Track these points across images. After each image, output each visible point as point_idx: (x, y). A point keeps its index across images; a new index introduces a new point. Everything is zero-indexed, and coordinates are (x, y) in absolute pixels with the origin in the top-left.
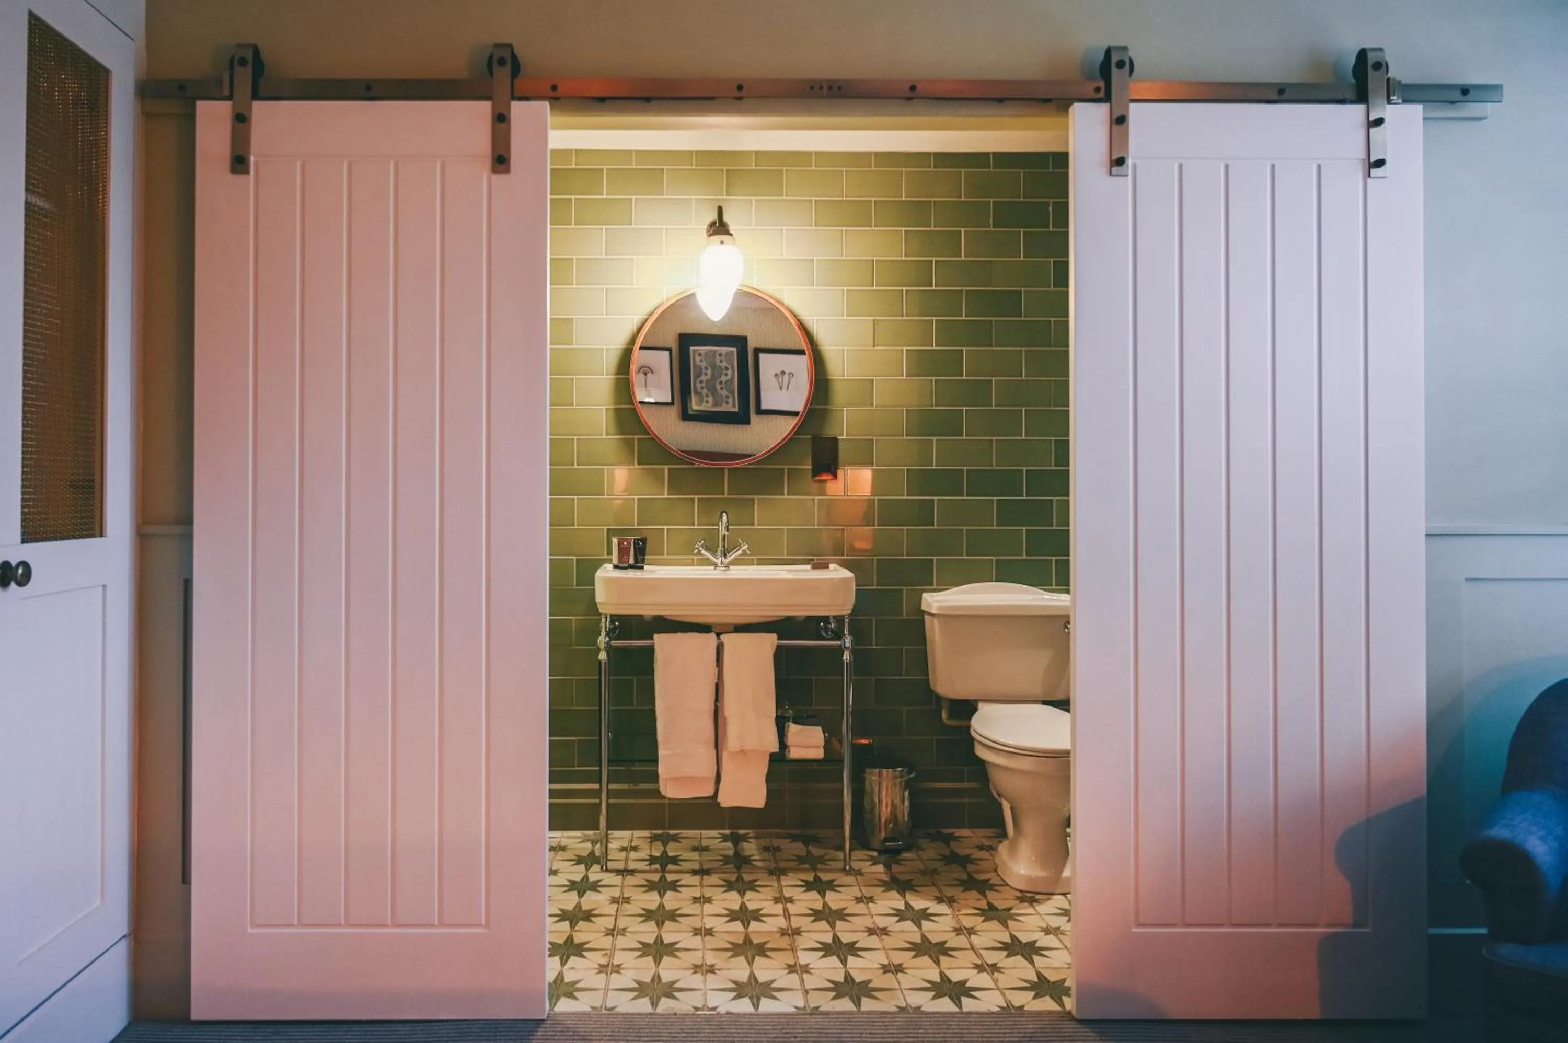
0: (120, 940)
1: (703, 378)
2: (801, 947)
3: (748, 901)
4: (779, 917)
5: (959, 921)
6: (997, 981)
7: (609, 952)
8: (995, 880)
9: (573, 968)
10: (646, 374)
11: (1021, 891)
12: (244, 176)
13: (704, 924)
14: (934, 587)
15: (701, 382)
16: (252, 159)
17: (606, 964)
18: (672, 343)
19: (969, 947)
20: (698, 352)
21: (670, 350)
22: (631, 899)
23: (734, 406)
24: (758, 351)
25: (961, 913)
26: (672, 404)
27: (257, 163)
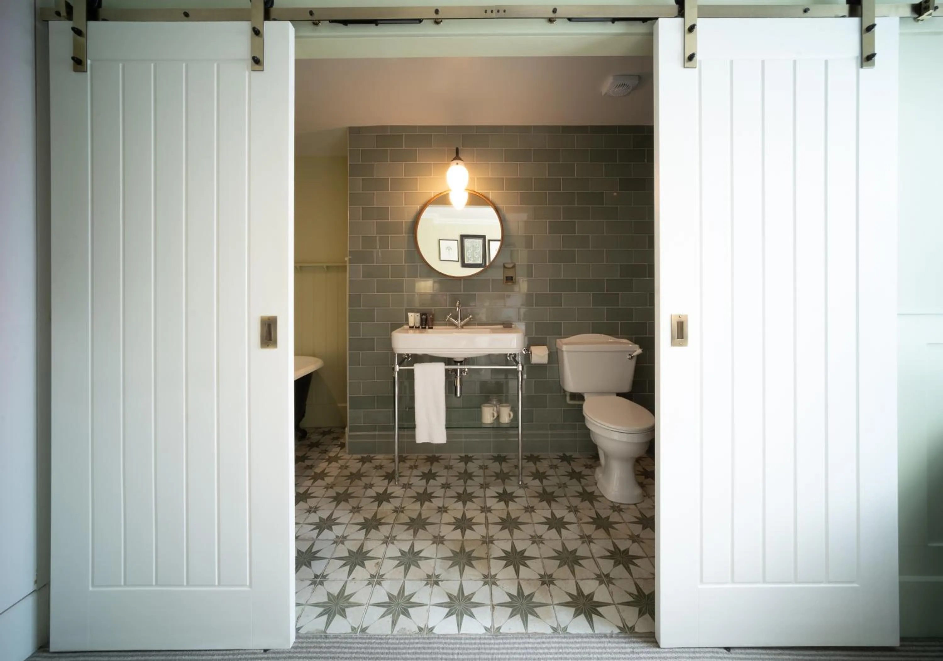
0: (27, 596)
1: (469, 251)
2: (492, 556)
3: (467, 510)
4: (482, 525)
5: (582, 530)
6: (612, 593)
7: (380, 560)
8: (597, 493)
9: (354, 579)
10: (449, 250)
11: (612, 502)
12: (84, 73)
13: (440, 532)
14: (562, 336)
15: (468, 253)
16: (89, 62)
17: (375, 574)
18: (458, 238)
19: (591, 556)
20: (467, 242)
21: (457, 240)
22: (406, 508)
23: (480, 261)
24: (489, 241)
25: (583, 521)
26: (458, 261)
27: (91, 65)
